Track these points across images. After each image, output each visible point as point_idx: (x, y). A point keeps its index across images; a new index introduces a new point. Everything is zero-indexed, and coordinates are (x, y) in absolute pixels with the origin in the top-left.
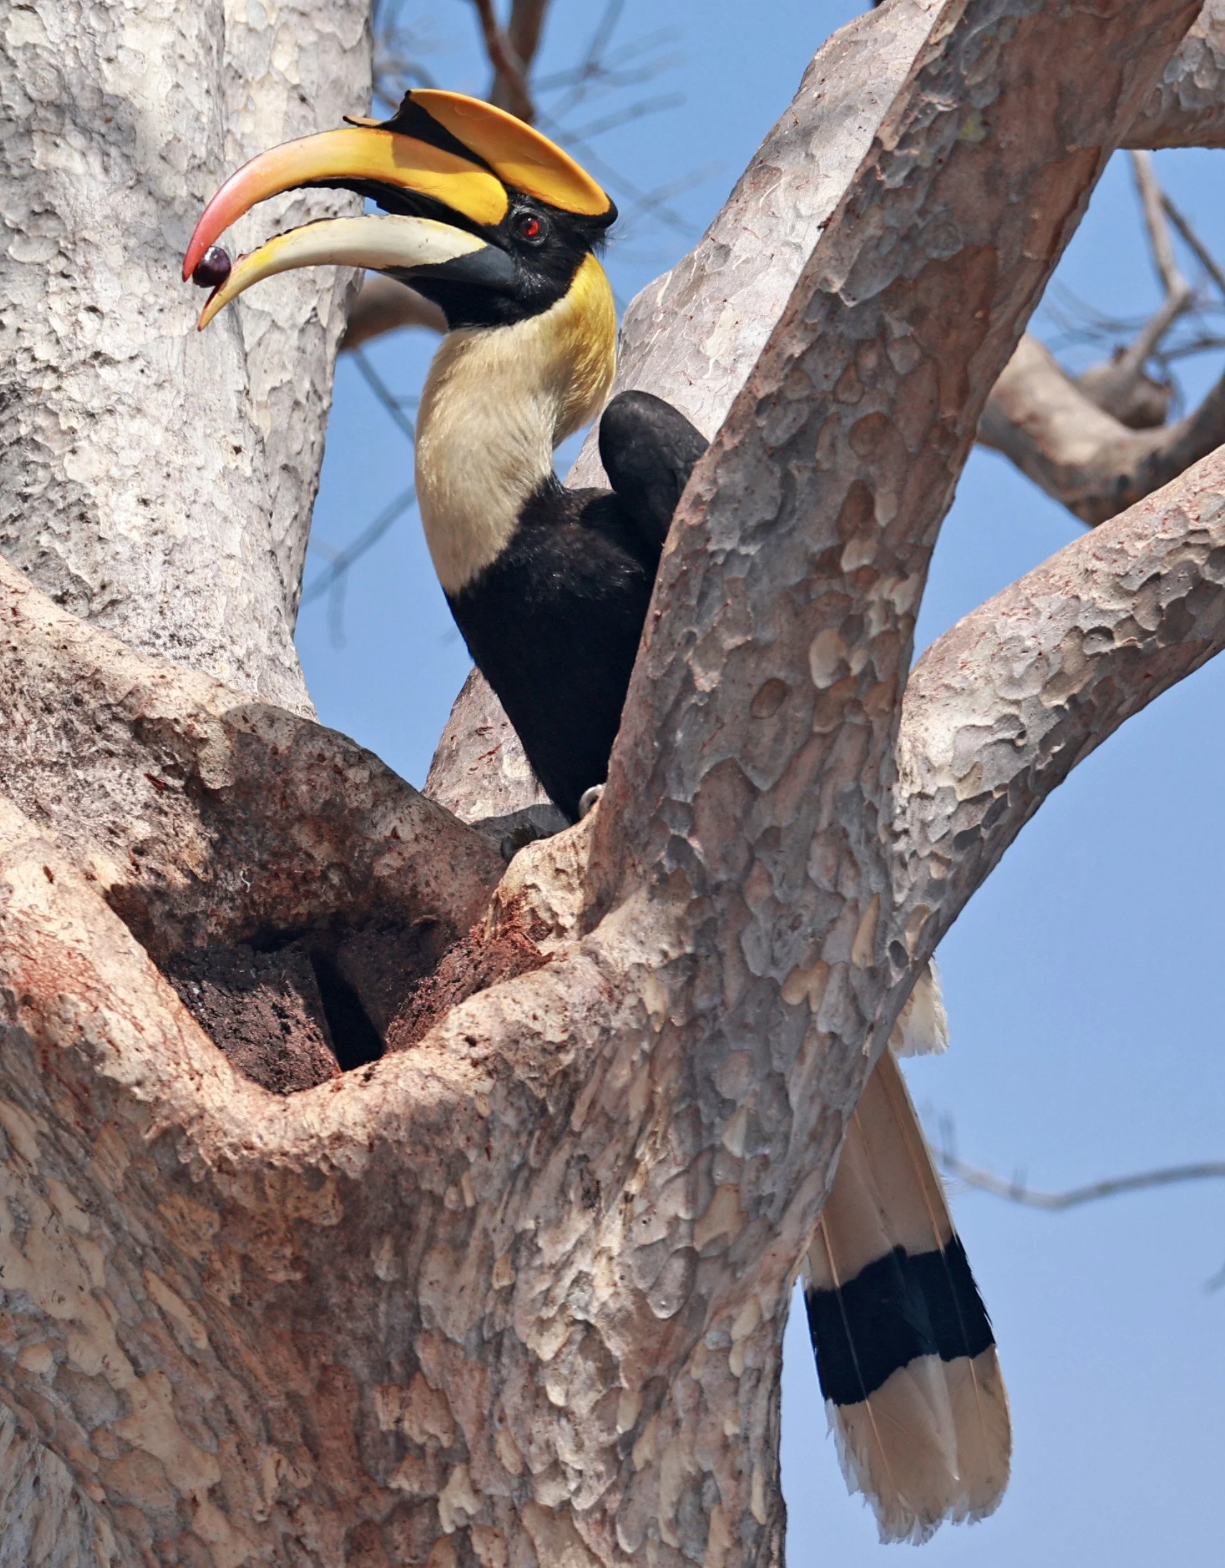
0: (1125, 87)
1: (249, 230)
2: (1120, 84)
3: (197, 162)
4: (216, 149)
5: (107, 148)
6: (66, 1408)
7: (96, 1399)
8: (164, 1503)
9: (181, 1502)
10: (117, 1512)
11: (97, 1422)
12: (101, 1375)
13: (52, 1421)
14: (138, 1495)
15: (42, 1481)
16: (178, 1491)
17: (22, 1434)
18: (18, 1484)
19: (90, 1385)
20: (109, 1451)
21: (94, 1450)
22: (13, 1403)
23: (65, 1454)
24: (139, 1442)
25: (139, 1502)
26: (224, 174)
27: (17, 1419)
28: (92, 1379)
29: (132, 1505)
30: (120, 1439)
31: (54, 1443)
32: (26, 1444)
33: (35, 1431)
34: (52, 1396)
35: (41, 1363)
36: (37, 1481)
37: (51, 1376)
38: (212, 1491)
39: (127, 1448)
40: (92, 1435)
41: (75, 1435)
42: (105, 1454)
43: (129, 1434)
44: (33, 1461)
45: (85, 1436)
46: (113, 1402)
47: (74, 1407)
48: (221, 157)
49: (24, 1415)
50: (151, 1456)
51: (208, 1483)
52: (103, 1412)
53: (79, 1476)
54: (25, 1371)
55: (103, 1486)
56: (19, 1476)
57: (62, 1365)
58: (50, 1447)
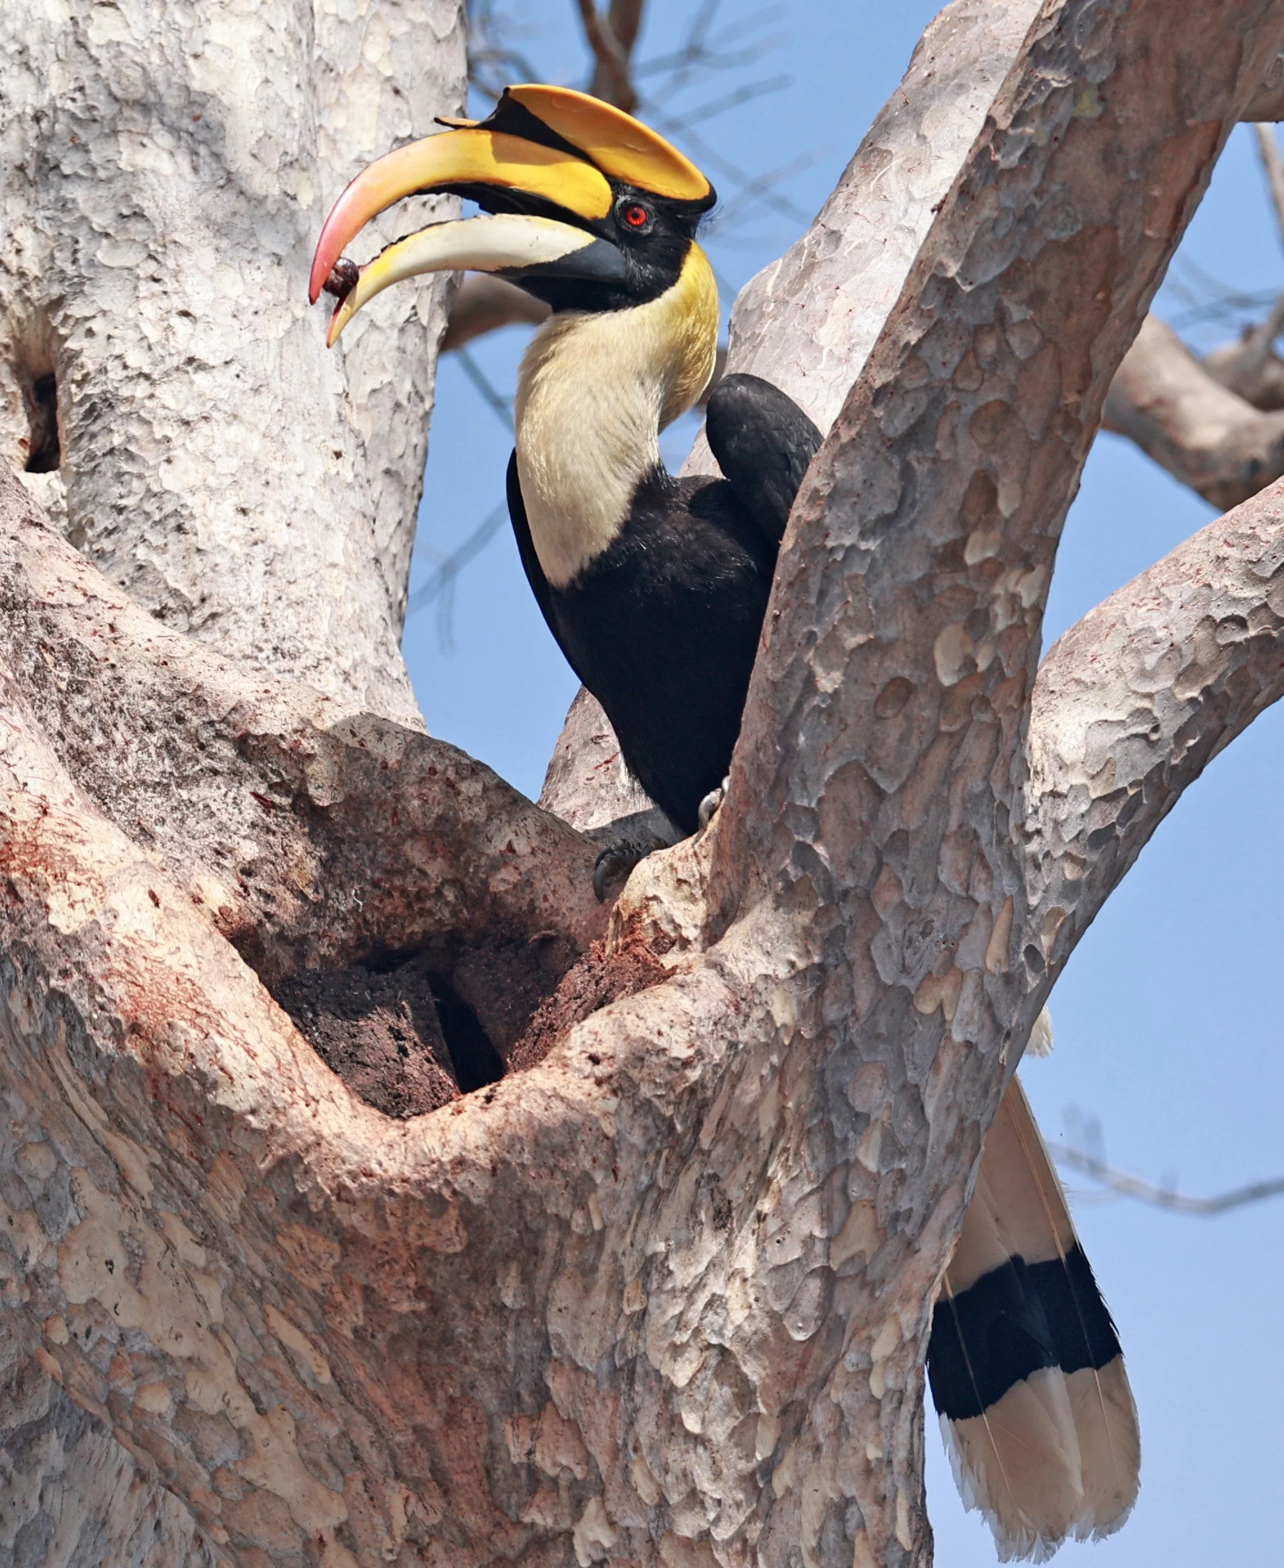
0: (1244, 59)
2: (1240, 54)
3: (288, 159)
4: (308, 146)
5: (195, 146)
6: (186, 1449)
7: (218, 1439)
8: (289, 1544)
9: (307, 1542)
10: (242, 1555)
11: (219, 1462)
12: (222, 1413)
13: (172, 1462)
14: (262, 1536)
15: (164, 1525)
16: (304, 1531)
17: (142, 1476)
18: (139, 1529)
19: (211, 1424)
20: (232, 1492)
21: (216, 1491)
22: (131, 1445)
23: (186, 1495)
24: (262, 1481)
25: (264, 1544)
26: (318, 171)
27: (136, 1461)
28: (212, 1417)
29: (256, 1547)
30: (242, 1478)
31: (173, 1485)
32: (145, 1487)
33: (155, 1472)
34: (171, 1436)
35: (159, 1403)
36: (158, 1525)
37: (170, 1416)
38: (339, 1531)
39: (250, 1488)
40: (213, 1476)
41: (195, 1475)
42: (228, 1495)
43: (251, 1474)
44: (153, 1503)
45: (207, 1477)
46: (234, 1441)
47: (194, 1446)
48: (314, 153)
49: (143, 1456)
50: (275, 1496)
51: (335, 1522)
52: (225, 1452)
53: (201, 1518)
54: (143, 1412)
55: (225, 1528)
56: (139, 1521)
57: (181, 1404)
58: (170, 1489)
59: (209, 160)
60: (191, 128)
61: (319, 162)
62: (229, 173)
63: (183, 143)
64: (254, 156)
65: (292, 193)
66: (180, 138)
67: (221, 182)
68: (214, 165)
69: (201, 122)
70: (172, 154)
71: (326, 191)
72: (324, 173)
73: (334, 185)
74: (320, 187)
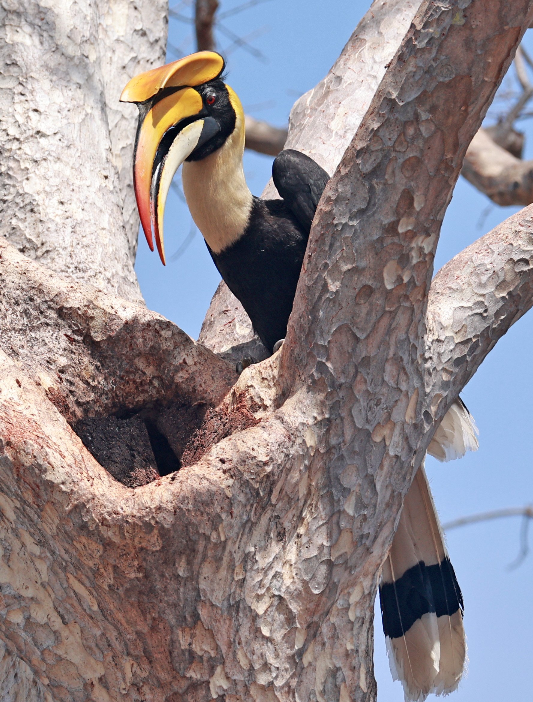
1: (111, 71)
3: (85, 39)
4: (94, 33)
5: (42, 32)
6: (29, 640)
7: (44, 635)
8: (77, 685)
9: (85, 685)
10: (55, 690)
11: (45, 646)
12: (46, 624)
13: (23, 647)
14: (65, 681)
15: (19, 675)
16: (84, 679)
17: (9, 652)
18: (7, 677)
19: (41, 629)
20: (51, 660)
21: (44, 660)
22: (4, 638)
23: (29, 662)
24: (65, 656)
25: (65, 685)
26: (98, 45)
27: (6, 645)
28: (42, 626)
29: (62, 686)
30: (56, 654)
31: (24, 657)
32: (10, 657)
33: (15, 651)
34: (23, 634)
35: (17, 618)
36: (16, 675)
37: (22, 625)
38: (100, 679)
39: (60, 659)
40: (42, 653)
41: (34, 653)
42: (49, 662)
43: (60, 652)
44: (14, 666)
45: (39, 653)
46: (52, 637)
47: (34, 639)
48: (97, 36)
49: (10, 643)
50: (71, 662)
51: (98, 675)
52: (48, 642)
53: (36, 672)
54: (10, 622)
55: (48, 677)
56: (7, 673)
57: (28, 619)
58: (22, 659)
59: (48, 38)
60: (40, 24)
61: (99, 41)
62: (57, 45)
63: (36, 31)
64: (69, 37)
65: (86, 55)
66: (34, 28)
67: (53, 49)
68: (50, 41)
69: (44, 21)
70: (31, 36)
71: (102, 54)
72: (101, 46)
73: (106, 51)
74: (100, 52)
